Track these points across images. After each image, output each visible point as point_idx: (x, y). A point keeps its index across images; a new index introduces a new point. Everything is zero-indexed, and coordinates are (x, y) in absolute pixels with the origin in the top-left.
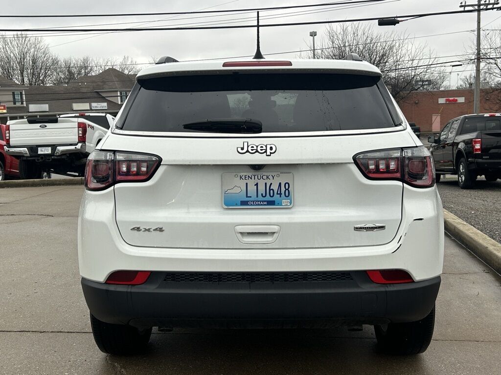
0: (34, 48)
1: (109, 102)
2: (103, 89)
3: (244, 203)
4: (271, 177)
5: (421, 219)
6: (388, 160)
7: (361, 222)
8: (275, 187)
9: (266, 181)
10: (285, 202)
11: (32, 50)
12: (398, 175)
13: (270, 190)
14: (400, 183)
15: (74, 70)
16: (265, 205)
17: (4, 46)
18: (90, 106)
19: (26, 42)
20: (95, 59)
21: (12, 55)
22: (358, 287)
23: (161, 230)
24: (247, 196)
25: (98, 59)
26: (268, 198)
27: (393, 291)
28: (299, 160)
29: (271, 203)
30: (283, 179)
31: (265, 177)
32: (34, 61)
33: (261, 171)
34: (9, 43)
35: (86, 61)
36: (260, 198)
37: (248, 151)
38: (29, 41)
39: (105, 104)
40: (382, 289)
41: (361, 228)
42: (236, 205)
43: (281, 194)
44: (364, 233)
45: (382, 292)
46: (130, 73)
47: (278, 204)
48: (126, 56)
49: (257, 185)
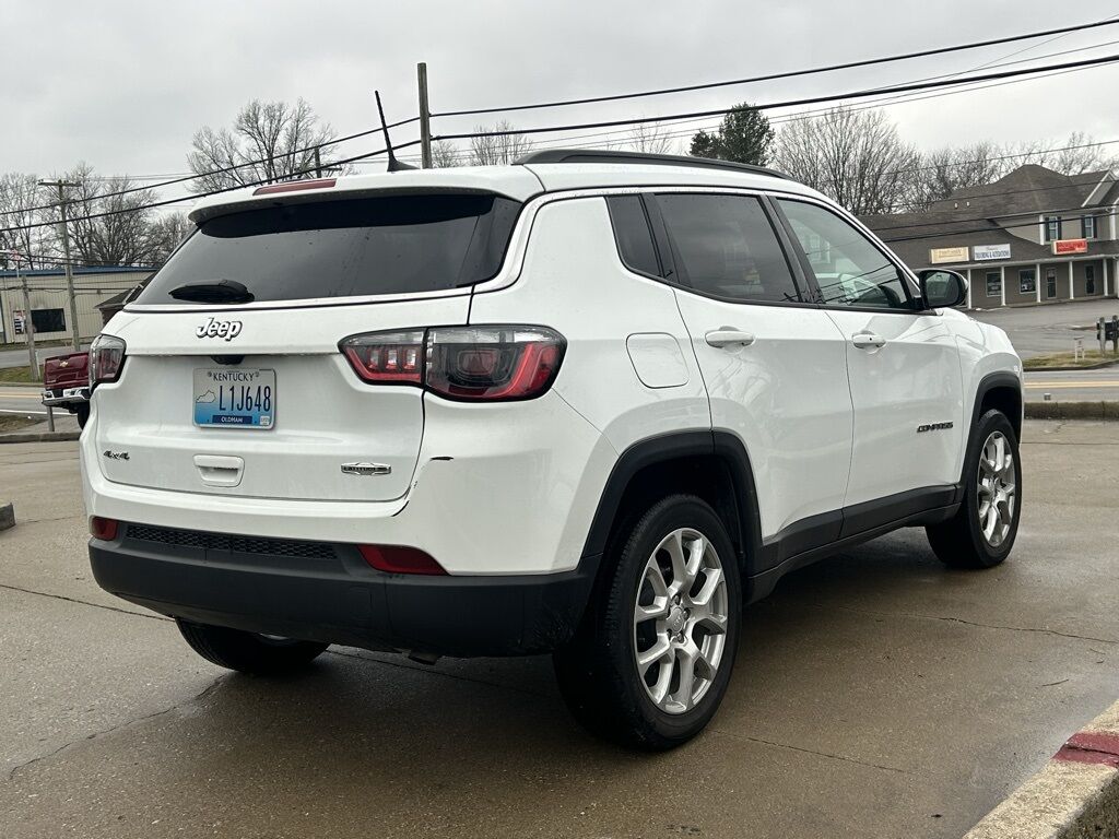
0: (866, 134)
1: (1017, 243)
2: (1005, 213)
3: (217, 419)
4: (248, 377)
5: (448, 459)
6: (403, 349)
7: (352, 458)
8: (253, 394)
9: (242, 383)
10: (264, 418)
11: (862, 141)
12: (416, 377)
13: (248, 398)
14: (418, 392)
15: (953, 175)
16: (240, 423)
17: (806, 138)
18: (971, 253)
19: (850, 124)
20: (1002, 147)
21: (820, 155)
22: (343, 571)
23: (125, 456)
24: (221, 409)
25: (1010, 145)
26: (245, 412)
27: (396, 586)
28: (287, 347)
29: (247, 420)
30: (264, 380)
31: (242, 377)
32: (864, 164)
33: (239, 366)
34: (816, 130)
35: (982, 152)
36: (236, 412)
37: (207, 334)
38: (856, 121)
39: (1006, 248)
40: (380, 580)
41: (350, 468)
42: (208, 422)
43: (259, 406)
44: (358, 478)
45: (380, 584)
46: (1084, 172)
47: (257, 423)
48: (1077, 134)
49: (232, 389)
